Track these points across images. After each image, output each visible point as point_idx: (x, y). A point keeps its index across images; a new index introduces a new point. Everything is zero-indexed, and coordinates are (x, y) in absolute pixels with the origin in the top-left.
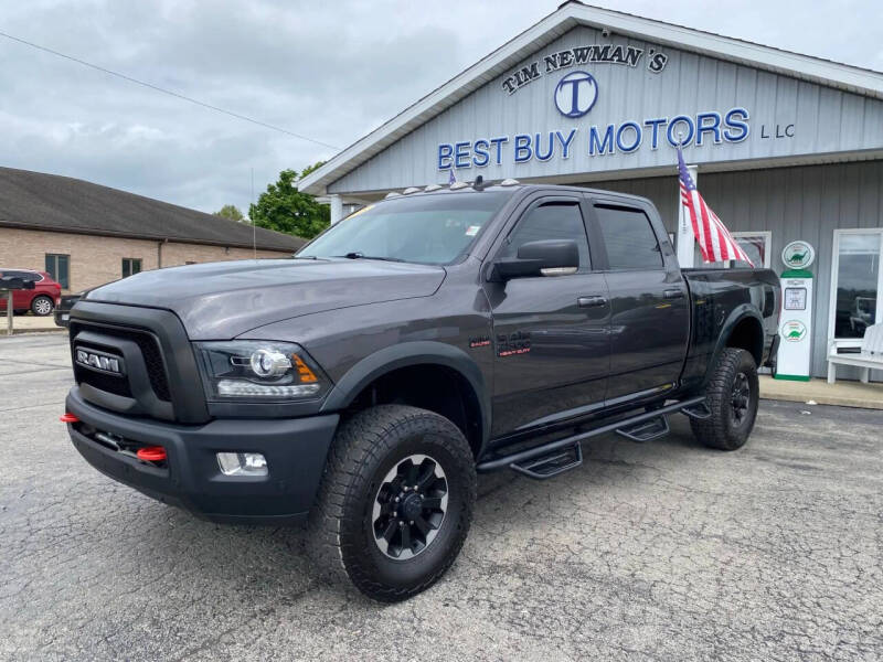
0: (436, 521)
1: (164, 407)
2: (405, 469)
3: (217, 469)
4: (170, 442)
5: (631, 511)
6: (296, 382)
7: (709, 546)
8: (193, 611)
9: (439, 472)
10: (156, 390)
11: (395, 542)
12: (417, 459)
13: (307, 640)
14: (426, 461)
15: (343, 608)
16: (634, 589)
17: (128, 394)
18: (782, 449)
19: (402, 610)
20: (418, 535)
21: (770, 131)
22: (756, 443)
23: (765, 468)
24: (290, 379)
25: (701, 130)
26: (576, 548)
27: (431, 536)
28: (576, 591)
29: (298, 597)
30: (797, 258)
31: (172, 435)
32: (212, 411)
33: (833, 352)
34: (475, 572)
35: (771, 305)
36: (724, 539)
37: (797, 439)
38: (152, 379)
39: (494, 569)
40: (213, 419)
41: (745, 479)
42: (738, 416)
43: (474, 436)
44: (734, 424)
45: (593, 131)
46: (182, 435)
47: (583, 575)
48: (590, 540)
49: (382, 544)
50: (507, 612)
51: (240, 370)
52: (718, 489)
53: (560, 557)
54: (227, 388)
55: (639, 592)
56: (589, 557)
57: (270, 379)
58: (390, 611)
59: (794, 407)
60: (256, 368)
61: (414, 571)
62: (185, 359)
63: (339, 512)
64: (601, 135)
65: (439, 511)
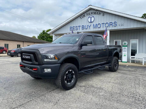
0: (73, 79)
1: (37, 63)
2: (69, 72)
3: (44, 71)
4: (38, 68)
5: (100, 79)
6: (55, 59)
7: (111, 83)
8: (40, 91)
9: (73, 72)
10: (35, 61)
11: (67, 82)
12: (70, 70)
14: (72, 71)
15: (60, 91)
17: (31, 61)
18: (122, 71)
19: (69, 91)
20: (70, 81)
21: (120, 25)
22: (118, 71)
23: (120, 74)
24: (54, 59)
25: (110, 25)
26: (92, 84)
27: (72, 81)
28: (92, 89)
29: (54, 90)
30: (125, 44)
31: (38, 67)
32: (44, 63)
33: (131, 58)
34: (78, 87)
35: (121, 51)
36: (113, 83)
37: (124, 70)
38: (35, 59)
39: (81, 86)
40: (43, 64)
41: (117, 76)
42: (116, 67)
43: (78, 68)
44: (115, 68)
45: (94, 25)
46: (40, 67)
47: (94, 87)
48: (94, 83)
49: (66, 82)
50: (83, 91)
51: (47, 58)
52: (112, 77)
53: (90, 85)
54: (45, 60)
55: (101, 89)
56: (94, 85)
57: (51, 59)
58: (67, 91)
59: (125, 66)
60: (50, 57)
61: (70, 86)
62: (40, 56)
64: (95, 25)
65: (73, 78)
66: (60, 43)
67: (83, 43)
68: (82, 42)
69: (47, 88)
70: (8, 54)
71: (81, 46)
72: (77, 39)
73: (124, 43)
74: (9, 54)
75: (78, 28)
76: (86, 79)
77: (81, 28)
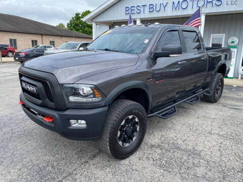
0: (135, 134)
1: (51, 104)
2: (128, 121)
3: (70, 124)
4: (54, 116)
5: (189, 125)
6: (94, 97)
7: (214, 137)
8: (64, 162)
9: (137, 120)
10: (49, 98)
11: (124, 141)
12: (130, 117)
13: (99, 173)
14: (133, 117)
15: (109, 161)
16: (194, 153)
18: (229, 102)
19: (126, 161)
20: (131, 138)
21: (229, 3)
22: (222, 100)
23: (226, 109)
24: (92, 96)
25: (207, 2)
26: (175, 138)
27: (134, 138)
28: (178, 154)
29: (94, 156)
30: (233, 42)
31: (55, 114)
32: (67, 107)
33: (241, 70)
35: (228, 57)
36: (218, 134)
37: (233, 99)
38: (47, 95)
40: (68, 109)
41: (221, 113)
42: (217, 93)
43: (146, 107)
44: (216, 95)
45: (173, 3)
46: (58, 114)
47: (178, 148)
48: (179, 136)
49: (120, 143)
50: (158, 162)
51: (75, 92)
52: (213, 117)
53: (171, 142)
54: (72, 99)
55: (196, 154)
56: (180, 142)
57: (86, 96)
58: (123, 162)
60: (81, 92)
61: (129, 150)
62: (58, 89)
63: (108, 136)
64: (176, 3)
65: (137, 131)
66: (106, 50)
67: (160, 51)
68: (156, 48)
69: (81, 151)
70: (15, 58)
71: (155, 57)
72: (146, 41)
73: (230, 41)
74: (17, 58)
75: (142, 9)
76: (160, 124)
77: (147, 9)
